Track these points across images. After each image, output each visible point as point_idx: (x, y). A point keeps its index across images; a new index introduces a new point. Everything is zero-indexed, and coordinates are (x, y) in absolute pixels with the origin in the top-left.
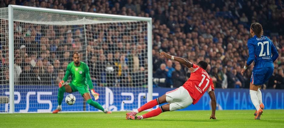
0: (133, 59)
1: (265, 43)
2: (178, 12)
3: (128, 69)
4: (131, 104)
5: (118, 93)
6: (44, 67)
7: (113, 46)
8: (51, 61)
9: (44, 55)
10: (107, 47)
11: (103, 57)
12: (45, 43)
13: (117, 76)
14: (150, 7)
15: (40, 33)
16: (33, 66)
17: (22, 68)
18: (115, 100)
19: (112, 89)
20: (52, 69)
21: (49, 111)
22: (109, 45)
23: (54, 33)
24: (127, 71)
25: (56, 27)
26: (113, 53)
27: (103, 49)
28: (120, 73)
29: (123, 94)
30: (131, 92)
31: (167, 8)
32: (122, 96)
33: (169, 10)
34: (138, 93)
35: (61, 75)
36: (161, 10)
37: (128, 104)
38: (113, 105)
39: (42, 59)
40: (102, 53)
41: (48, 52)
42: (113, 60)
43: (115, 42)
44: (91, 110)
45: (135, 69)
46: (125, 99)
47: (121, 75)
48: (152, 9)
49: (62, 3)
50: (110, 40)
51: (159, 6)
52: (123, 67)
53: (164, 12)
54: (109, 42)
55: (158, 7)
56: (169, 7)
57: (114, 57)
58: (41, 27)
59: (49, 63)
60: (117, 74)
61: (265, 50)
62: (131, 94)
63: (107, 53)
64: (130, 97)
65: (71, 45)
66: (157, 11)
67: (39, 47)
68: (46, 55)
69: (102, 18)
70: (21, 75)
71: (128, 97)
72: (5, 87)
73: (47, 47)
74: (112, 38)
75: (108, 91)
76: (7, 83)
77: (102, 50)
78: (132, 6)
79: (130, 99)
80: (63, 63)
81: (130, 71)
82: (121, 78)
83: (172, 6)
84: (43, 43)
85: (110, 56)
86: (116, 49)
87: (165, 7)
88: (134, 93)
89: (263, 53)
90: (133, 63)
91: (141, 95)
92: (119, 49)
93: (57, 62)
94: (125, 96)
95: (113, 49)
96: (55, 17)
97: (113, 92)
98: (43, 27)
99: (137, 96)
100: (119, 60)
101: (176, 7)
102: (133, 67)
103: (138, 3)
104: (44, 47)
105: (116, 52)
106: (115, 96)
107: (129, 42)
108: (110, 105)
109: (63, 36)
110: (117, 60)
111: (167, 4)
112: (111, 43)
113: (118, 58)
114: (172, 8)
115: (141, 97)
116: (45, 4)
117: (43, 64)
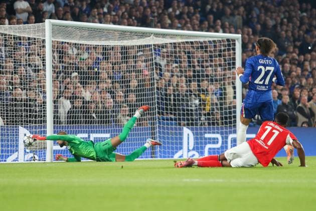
0: (225, 89)
1: (268, 68)
2: (293, 27)
3: (218, 103)
4: (218, 149)
5: (201, 134)
6: (102, 102)
7: (198, 72)
8: (111, 92)
9: (103, 86)
10: (192, 74)
11: (184, 86)
12: (106, 70)
13: (204, 112)
14: (256, 20)
15: (101, 57)
16: (87, 100)
17: (72, 103)
18: (196, 143)
19: (192, 130)
20: (111, 103)
22: (194, 71)
23: (121, 56)
24: (217, 104)
25: (123, 48)
26: (199, 81)
27: (186, 77)
28: (208, 108)
29: (207, 136)
30: (218, 133)
31: (279, 21)
32: (206, 139)
33: (282, 24)
34: (226, 133)
35: (123, 110)
36: (271, 23)
37: (214, 149)
38: (194, 149)
39: (100, 90)
40: (185, 81)
41: (110, 81)
42: (199, 91)
43: (203, 67)
44: (161, 157)
45: (228, 101)
46: (210, 143)
47: (210, 111)
48: (258, 22)
49: (135, 16)
50: (196, 64)
51: (268, 18)
52: (212, 99)
53: (275, 26)
54: (194, 67)
55: (266, 20)
56: (282, 20)
57: (199, 86)
58: (103, 48)
59: (108, 95)
60: (204, 109)
61: (264, 78)
62: (219, 136)
63: (190, 81)
64: (217, 139)
65: (140, 71)
66: (264, 26)
67: (99, 75)
68: (105, 85)
69: (188, 36)
70: (69, 111)
71: (214, 139)
72: (41, 128)
73: (108, 74)
74: (198, 62)
75: (186, 131)
76: (44, 122)
77: (184, 78)
78: (231, 18)
79: (217, 142)
80: (128, 95)
81: (221, 104)
82: (209, 114)
83: (285, 18)
84: (103, 70)
85: (194, 85)
86: (203, 76)
87: (275, 20)
88: (222, 133)
89: (261, 81)
90: (225, 94)
91: (231, 136)
92: (207, 76)
93: (119, 94)
94: (210, 139)
95: (198, 76)
96: (123, 35)
97: (193, 133)
98: (105, 48)
99: (227, 138)
100: (207, 90)
101: (290, 19)
102: (225, 98)
103: (239, 14)
104: (104, 75)
105: (203, 80)
106: (196, 139)
107: (220, 65)
108: (189, 150)
109: (132, 60)
110: (203, 91)
111: (279, 16)
112: (197, 68)
113: (205, 88)
114: (285, 20)
115: (232, 138)
116: (111, 18)
117: (101, 97)
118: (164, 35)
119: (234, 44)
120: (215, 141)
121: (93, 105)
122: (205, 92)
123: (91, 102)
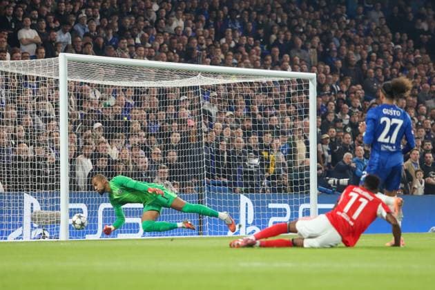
0: (295, 145)
1: (395, 121)
2: (384, 62)
3: (286, 163)
5: (263, 203)
6: (133, 161)
7: (260, 122)
8: (145, 149)
9: (134, 140)
10: (251, 124)
11: (240, 141)
12: (138, 119)
13: (268, 175)
14: (336, 54)
15: (132, 102)
16: (114, 159)
17: (94, 162)
18: (256, 215)
19: (251, 198)
20: (145, 162)
21: (139, 236)
22: (254, 121)
23: (158, 101)
24: (284, 165)
25: (161, 90)
26: (260, 134)
27: (244, 128)
28: (272, 169)
29: (271, 206)
30: (285, 202)
31: (366, 56)
32: (270, 210)
33: (369, 59)
34: (297, 202)
36: (355, 58)
38: (253, 224)
39: (130, 146)
40: (242, 134)
41: (144, 134)
42: (261, 146)
43: (265, 115)
44: (210, 234)
45: (299, 160)
46: (275, 215)
47: (275, 173)
48: (338, 57)
49: (176, 49)
50: (257, 111)
51: (351, 52)
52: (278, 158)
53: (360, 63)
54: (254, 115)
55: (348, 54)
56: (370, 54)
57: (260, 140)
58: (135, 90)
59: (142, 152)
60: (267, 171)
61: (390, 134)
62: (286, 206)
63: (249, 134)
64: (285, 210)
65: (184, 121)
66: (346, 61)
67: (129, 125)
68: (137, 140)
69: (247, 75)
70: (89, 173)
71: (280, 210)
72: (53, 196)
73: (141, 125)
74: (260, 109)
75: (244, 199)
76: (57, 188)
77: (240, 130)
78: (303, 52)
79: (285, 215)
80: (167, 153)
81: (290, 165)
82: (273, 178)
83: (373, 52)
84: (135, 119)
85: (254, 140)
86: (266, 127)
87: (361, 53)
88: (290, 203)
89: (386, 137)
90: (295, 151)
91: (302, 207)
92: (272, 127)
93: (156, 152)
94: (275, 210)
95: (260, 127)
96: (161, 74)
97: (253, 202)
98: (137, 91)
99: (297, 209)
100: (271, 146)
101: (380, 53)
102: (295, 157)
103: (313, 47)
104: (136, 126)
105: (266, 133)
106: (256, 210)
107: (289, 114)
108: (247, 225)
109: (173, 106)
110: (266, 147)
111: (365, 49)
112: (259, 117)
113: (268, 144)
114: (374, 54)
115: (304, 209)
116: (145, 51)
117: (132, 155)
118: (215, 74)
119: (307, 86)
120: (281, 213)
121: (122, 166)
122: (269, 148)
123: (119, 161)
